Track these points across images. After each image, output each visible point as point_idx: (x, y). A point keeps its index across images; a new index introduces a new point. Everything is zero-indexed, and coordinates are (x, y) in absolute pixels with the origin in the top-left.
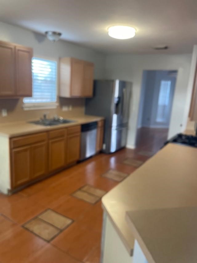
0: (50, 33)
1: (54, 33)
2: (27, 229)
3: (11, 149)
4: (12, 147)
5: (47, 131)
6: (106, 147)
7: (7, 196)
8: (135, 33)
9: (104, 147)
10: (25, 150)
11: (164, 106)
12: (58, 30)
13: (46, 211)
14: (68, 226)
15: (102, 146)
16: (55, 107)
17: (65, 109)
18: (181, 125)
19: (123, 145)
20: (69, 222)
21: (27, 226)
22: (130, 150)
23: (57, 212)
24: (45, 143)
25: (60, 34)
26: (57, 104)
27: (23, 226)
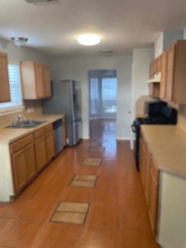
0: (16, 39)
1: (21, 39)
2: (56, 222)
3: (11, 155)
4: (12, 152)
5: (33, 133)
6: (70, 141)
7: (10, 203)
8: (100, 40)
9: (68, 141)
10: (21, 154)
11: (96, 100)
12: (24, 36)
13: (59, 203)
14: (88, 208)
15: (66, 141)
16: (21, 110)
17: (29, 111)
18: (130, 112)
19: (80, 137)
20: (86, 205)
21: (54, 219)
22: (86, 140)
23: (70, 202)
24: (32, 144)
25: (26, 40)
26: (23, 107)
27: (50, 221)
